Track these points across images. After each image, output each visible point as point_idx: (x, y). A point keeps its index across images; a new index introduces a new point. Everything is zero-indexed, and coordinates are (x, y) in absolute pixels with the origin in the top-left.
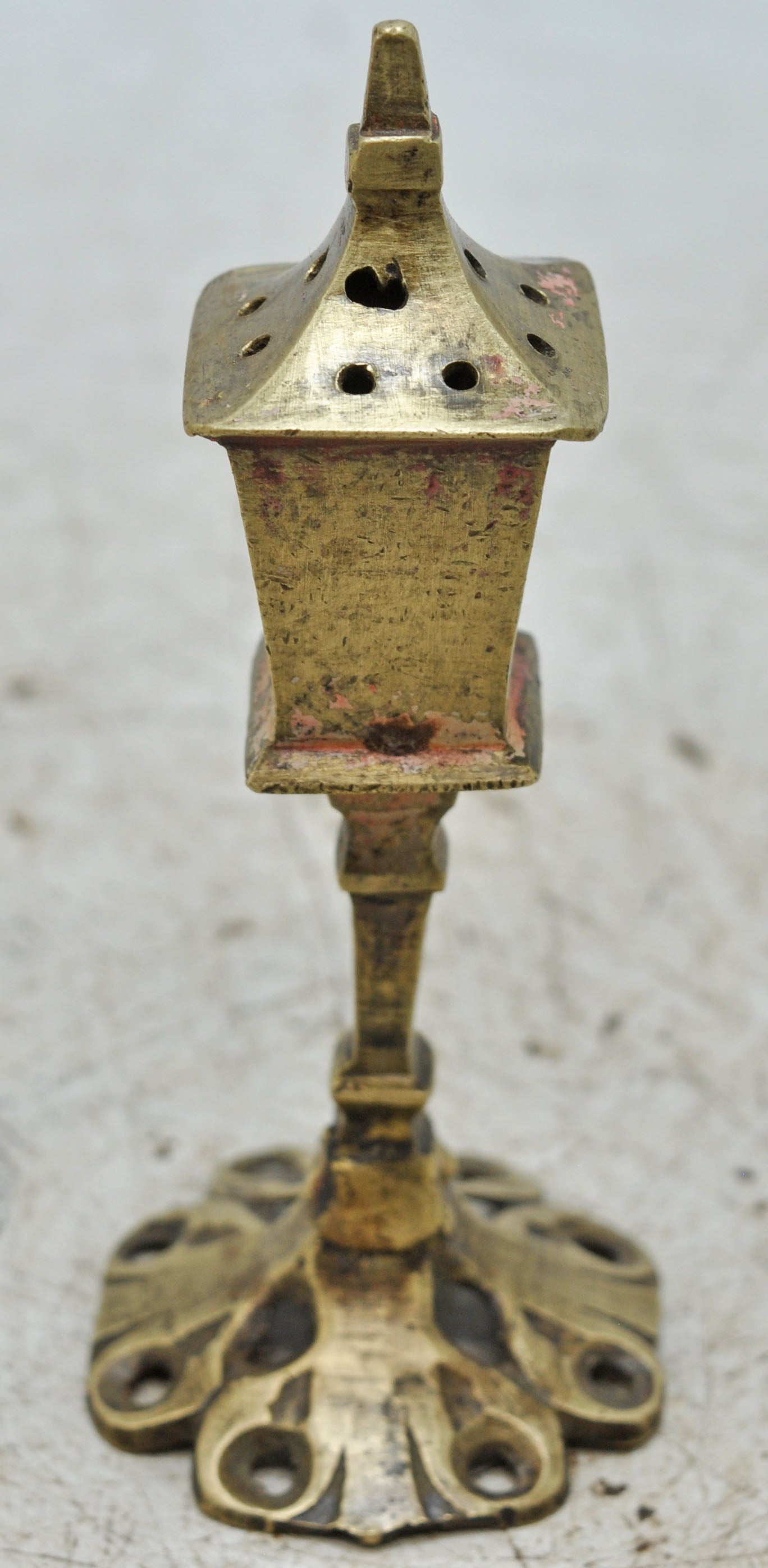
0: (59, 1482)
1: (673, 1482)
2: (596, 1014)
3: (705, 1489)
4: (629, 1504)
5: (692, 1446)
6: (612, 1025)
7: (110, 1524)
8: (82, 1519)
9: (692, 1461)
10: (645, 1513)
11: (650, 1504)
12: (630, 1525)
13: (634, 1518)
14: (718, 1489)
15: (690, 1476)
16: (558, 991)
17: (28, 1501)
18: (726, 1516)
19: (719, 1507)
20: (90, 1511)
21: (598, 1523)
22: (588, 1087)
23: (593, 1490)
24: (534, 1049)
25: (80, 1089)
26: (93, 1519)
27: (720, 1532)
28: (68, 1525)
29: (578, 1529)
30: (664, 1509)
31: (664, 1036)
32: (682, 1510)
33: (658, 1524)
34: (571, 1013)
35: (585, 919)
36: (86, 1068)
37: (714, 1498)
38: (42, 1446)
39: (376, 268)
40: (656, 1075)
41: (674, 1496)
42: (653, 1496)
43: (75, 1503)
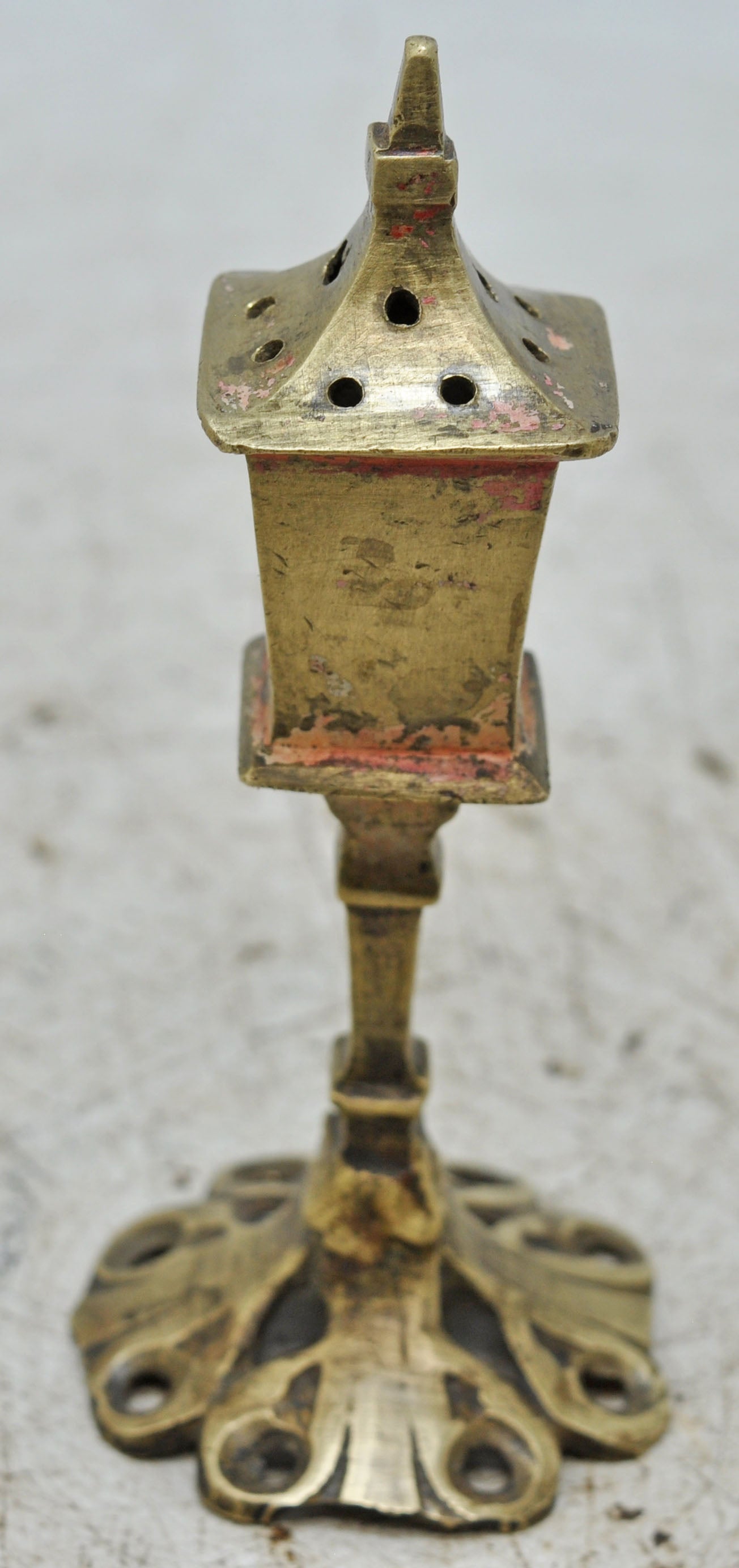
0: (73, 1506)
1: (689, 1507)
2: (617, 1034)
3: (721, 1515)
4: (645, 1529)
5: (708, 1471)
6: (633, 1043)
7: (124, 1548)
8: (97, 1542)
9: (708, 1486)
10: (661, 1538)
11: (666, 1529)
12: (645, 1550)
13: (650, 1543)
14: (734, 1515)
15: (707, 1502)
16: (579, 1010)
17: (43, 1525)
20: (105, 1535)
21: (613, 1547)
22: (609, 1106)
23: (609, 1515)
24: (555, 1069)
25: (100, 1118)
26: (108, 1543)
28: (83, 1548)
29: (593, 1554)
30: (680, 1534)
31: (686, 1054)
32: (698, 1536)
33: (674, 1549)
34: (592, 1032)
35: (607, 936)
36: (106, 1096)
38: (57, 1473)
40: (677, 1093)
41: (689, 1522)
42: (670, 1521)
43: (90, 1527)
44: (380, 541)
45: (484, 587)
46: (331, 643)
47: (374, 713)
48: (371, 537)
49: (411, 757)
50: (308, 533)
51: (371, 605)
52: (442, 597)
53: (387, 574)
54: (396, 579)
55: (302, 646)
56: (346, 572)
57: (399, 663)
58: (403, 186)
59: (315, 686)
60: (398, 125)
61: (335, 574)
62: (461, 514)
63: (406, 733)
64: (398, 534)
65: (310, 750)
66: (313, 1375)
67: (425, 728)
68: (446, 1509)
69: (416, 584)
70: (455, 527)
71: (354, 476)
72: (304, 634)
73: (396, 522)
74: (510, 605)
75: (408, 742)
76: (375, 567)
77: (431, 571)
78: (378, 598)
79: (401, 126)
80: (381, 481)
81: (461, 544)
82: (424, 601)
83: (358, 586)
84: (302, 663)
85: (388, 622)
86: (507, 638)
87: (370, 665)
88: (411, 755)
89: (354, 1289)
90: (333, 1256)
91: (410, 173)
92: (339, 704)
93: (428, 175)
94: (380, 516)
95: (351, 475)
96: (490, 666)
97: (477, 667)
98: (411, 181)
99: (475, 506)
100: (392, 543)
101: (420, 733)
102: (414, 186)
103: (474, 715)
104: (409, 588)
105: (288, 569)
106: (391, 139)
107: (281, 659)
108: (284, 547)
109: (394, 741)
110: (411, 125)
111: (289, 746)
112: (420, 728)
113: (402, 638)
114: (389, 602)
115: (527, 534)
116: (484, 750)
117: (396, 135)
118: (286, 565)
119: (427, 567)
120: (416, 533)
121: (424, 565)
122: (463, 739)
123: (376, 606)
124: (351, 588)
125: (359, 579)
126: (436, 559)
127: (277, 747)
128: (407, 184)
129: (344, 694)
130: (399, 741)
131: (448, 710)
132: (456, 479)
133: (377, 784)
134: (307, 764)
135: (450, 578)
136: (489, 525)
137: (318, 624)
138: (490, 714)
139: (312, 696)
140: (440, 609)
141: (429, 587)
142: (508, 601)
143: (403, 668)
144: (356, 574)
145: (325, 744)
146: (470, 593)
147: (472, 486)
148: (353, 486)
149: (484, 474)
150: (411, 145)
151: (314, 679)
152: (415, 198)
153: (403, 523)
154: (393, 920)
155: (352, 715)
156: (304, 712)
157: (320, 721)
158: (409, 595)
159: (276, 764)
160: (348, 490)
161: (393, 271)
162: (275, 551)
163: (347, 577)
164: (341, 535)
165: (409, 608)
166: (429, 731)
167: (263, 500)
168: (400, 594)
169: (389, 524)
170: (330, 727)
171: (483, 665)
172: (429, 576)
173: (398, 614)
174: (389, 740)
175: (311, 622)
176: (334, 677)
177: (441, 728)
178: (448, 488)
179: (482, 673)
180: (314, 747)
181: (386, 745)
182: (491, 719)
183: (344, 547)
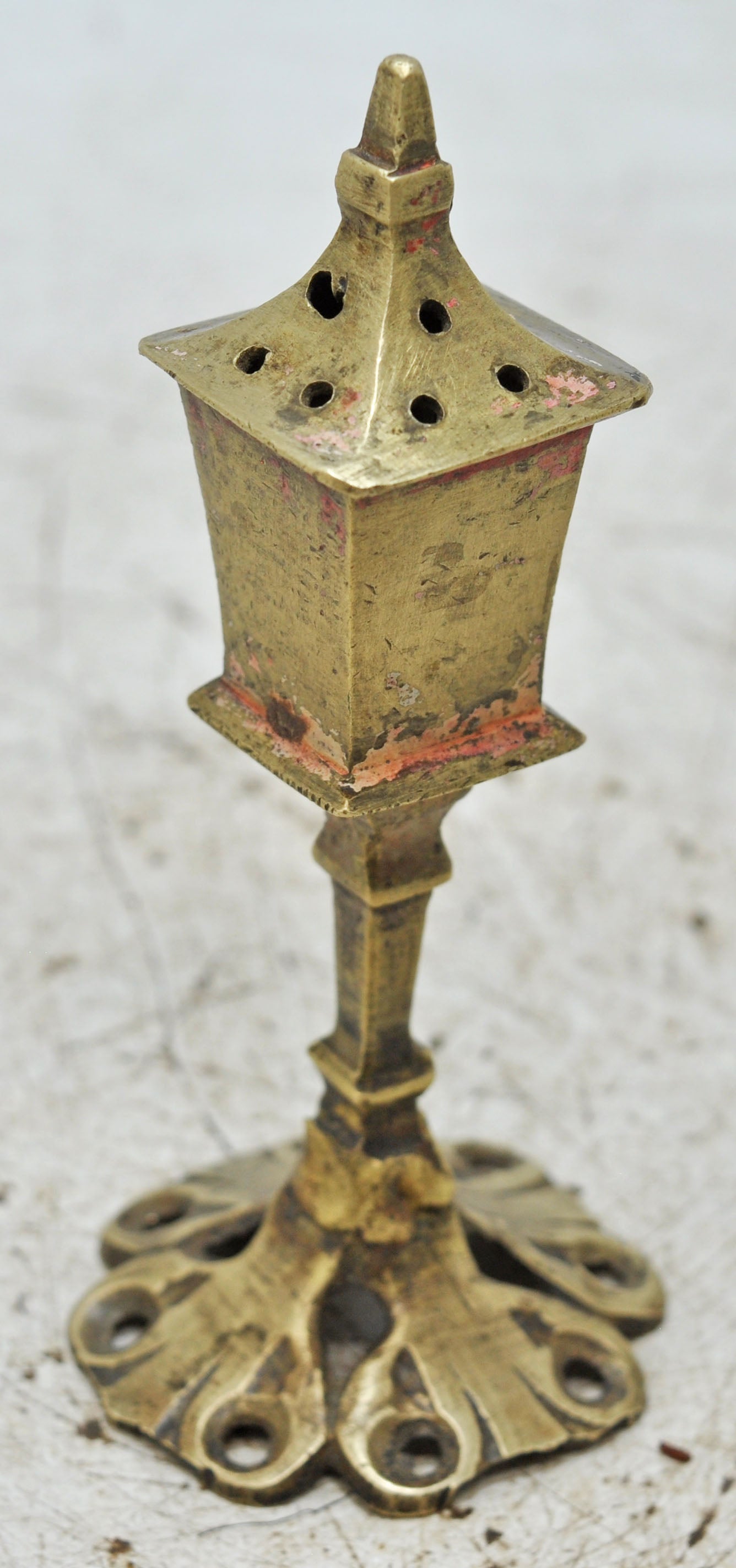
1: (517, 1504)
3: (549, 1512)
4: (475, 1527)
9: (535, 1485)
10: (492, 1536)
11: (497, 1527)
12: (478, 1548)
13: (482, 1541)
14: (562, 1514)
15: (534, 1500)
18: (571, 1541)
19: (565, 1530)
21: (446, 1546)
27: (568, 1556)
29: (429, 1555)
30: (511, 1532)
31: (488, 1054)
32: (529, 1534)
33: (506, 1546)
37: (559, 1523)
39: (334, 275)
40: (481, 1093)
41: (520, 1519)
42: (499, 1518)
44: (453, 543)
45: (530, 558)
46: (405, 655)
47: (435, 710)
48: (447, 542)
49: (467, 742)
50: (396, 556)
51: (442, 607)
52: (498, 580)
53: (456, 573)
54: (462, 575)
55: (380, 667)
56: (423, 583)
57: (459, 656)
58: (414, 202)
59: (389, 701)
60: (402, 144)
61: (416, 587)
62: (519, 495)
63: (461, 720)
64: (469, 531)
65: (385, 765)
66: (403, 1360)
67: (476, 710)
68: (588, 1426)
69: (478, 574)
70: (512, 509)
71: (439, 487)
72: (384, 656)
73: (469, 519)
74: (547, 570)
75: (462, 729)
76: (448, 569)
77: (491, 556)
78: (447, 598)
79: (405, 145)
80: (460, 485)
81: (516, 523)
82: (483, 588)
83: (433, 593)
84: (379, 684)
85: (453, 619)
86: (543, 602)
87: (435, 667)
88: (466, 740)
89: (399, 1270)
90: (373, 1247)
91: (420, 187)
92: (408, 713)
93: (434, 185)
94: (456, 518)
95: (437, 487)
96: (529, 631)
97: (519, 637)
98: (422, 194)
99: (530, 483)
100: (462, 542)
101: (472, 716)
102: (425, 198)
103: (514, 684)
104: (472, 581)
105: (376, 596)
106: (397, 159)
107: (361, 686)
108: (375, 576)
109: (451, 732)
110: (414, 141)
111: (367, 768)
112: (472, 712)
113: (463, 628)
114: (455, 599)
115: (567, 497)
116: (521, 714)
117: (402, 155)
118: (374, 593)
119: (488, 555)
120: (483, 525)
121: (486, 554)
122: (504, 709)
123: (445, 607)
124: (426, 597)
125: (433, 586)
126: (495, 545)
127: (357, 774)
128: (418, 198)
129: (412, 701)
130: (455, 730)
131: (495, 686)
132: (518, 463)
133: (454, 777)
134: (390, 779)
135: (505, 560)
136: (539, 498)
137: (396, 642)
138: (525, 679)
139: (385, 714)
140: (495, 592)
141: (487, 574)
142: (547, 565)
143: (462, 658)
144: (432, 582)
145: (396, 755)
146: (519, 568)
147: (530, 465)
148: (438, 496)
149: (539, 451)
150: (416, 160)
151: (387, 696)
152: (426, 209)
153: (473, 519)
154: (409, 908)
155: (419, 719)
156: (378, 731)
157: (392, 734)
158: (472, 587)
159: (364, 789)
160: (433, 503)
161: (416, 285)
162: (367, 583)
163: (424, 587)
164: (423, 547)
165: (471, 600)
166: (479, 712)
167: (362, 536)
168: (464, 589)
169: (461, 524)
170: (399, 738)
171: (522, 634)
172: (489, 562)
173: (463, 609)
174: (447, 733)
175: (390, 641)
176: (405, 688)
177: (488, 706)
178: (512, 474)
179: (522, 641)
180: (388, 762)
181: (445, 738)
182: (526, 683)
183: (425, 558)
